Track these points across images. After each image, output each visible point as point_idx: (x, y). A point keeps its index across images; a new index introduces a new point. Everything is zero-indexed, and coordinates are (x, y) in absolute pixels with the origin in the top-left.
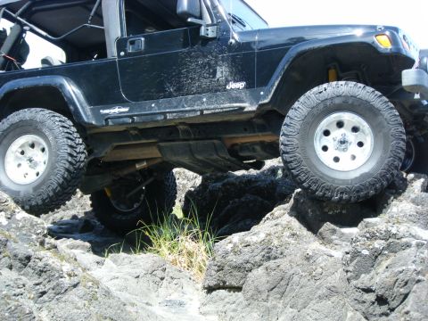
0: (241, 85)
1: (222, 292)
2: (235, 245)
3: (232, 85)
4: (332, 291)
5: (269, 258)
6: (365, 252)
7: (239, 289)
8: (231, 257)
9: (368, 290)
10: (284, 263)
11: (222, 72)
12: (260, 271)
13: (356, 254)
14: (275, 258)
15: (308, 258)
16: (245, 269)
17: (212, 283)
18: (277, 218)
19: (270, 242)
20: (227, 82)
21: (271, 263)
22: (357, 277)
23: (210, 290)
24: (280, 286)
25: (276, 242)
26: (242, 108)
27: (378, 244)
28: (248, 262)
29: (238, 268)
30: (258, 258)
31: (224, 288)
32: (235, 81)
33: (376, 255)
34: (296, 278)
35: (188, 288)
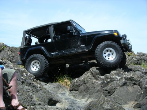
0: (84, 45)
1: (74, 91)
2: (77, 81)
3: (82, 46)
4: (98, 91)
5: (84, 84)
6: (106, 82)
7: (77, 90)
8: (76, 83)
9: (106, 90)
10: (88, 85)
11: (79, 43)
12: (82, 86)
13: (104, 82)
14: (86, 83)
15: (93, 83)
16: (79, 86)
17: (72, 89)
18: (86, 74)
19: (84, 80)
20: (80, 45)
21: (85, 85)
22: (104, 87)
23: (71, 91)
24: (87, 90)
25: (86, 80)
26: (85, 51)
27: (108, 80)
28: (79, 84)
29: (77, 86)
30: (82, 84)
31: (74, 90)
32: (82, 45)
33: (108, 82)
34: (90, 88)
35: (66, 90)
